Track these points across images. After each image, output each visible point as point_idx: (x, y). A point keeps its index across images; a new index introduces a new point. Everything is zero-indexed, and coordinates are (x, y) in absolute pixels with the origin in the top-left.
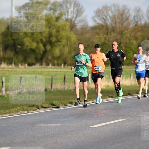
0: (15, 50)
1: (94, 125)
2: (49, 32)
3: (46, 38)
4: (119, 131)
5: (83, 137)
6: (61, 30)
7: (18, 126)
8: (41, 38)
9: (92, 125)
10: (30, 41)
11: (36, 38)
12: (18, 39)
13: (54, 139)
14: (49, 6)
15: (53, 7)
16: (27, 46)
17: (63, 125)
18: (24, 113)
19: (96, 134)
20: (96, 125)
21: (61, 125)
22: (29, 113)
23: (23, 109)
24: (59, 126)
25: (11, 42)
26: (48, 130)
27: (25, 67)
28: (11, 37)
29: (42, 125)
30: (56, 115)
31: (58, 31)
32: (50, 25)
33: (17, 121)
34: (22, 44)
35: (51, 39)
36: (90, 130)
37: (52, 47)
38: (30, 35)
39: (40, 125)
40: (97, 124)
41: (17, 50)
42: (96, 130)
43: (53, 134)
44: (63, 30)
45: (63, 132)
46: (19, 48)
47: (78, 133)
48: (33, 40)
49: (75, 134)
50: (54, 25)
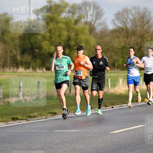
0: (33, 54)
1: (114, 131)
2: (67, 35)
3: (64, 42)
4: (139, 137)
5: (102, 143)
6: (80, 33)
7: (36, 132)
8: (59, 41)
9: (112, 131)
10: (49, 45)
11: (55, 41)
12: (36, 43)
13: (72, 146)
14: (68, 9)
15: (72, 10)
16: (45, 50)
17: (82, 131)
18: (42, 119)
19: (115, 140)
20: (115, 130)
21: (80, 131)
22: (46, 118)
23: (41, 114)
24: (78, 132)
25: (29, 46)
26: (67, 136)
27: (43, 72)
28: (29, 40)
29: (60, 131)
30: (75, 121)
31: (77, 35)
32: (68, 28)
33: (34, 126)
34: (40, 48)
35: (70, 42)
36: (110, 136)
37: (71, 51)
38: (48, 38)
39: (58, 131)
40: (117, 130)
41: (35, 54)
42: (115, 136)
43: (72, 141)
44: (82, 33)
45: (82, 139)
46: (37, 52)
47: (97, 139)
48: (51, 44)
49: (94, 140)
50: (73, 29)
